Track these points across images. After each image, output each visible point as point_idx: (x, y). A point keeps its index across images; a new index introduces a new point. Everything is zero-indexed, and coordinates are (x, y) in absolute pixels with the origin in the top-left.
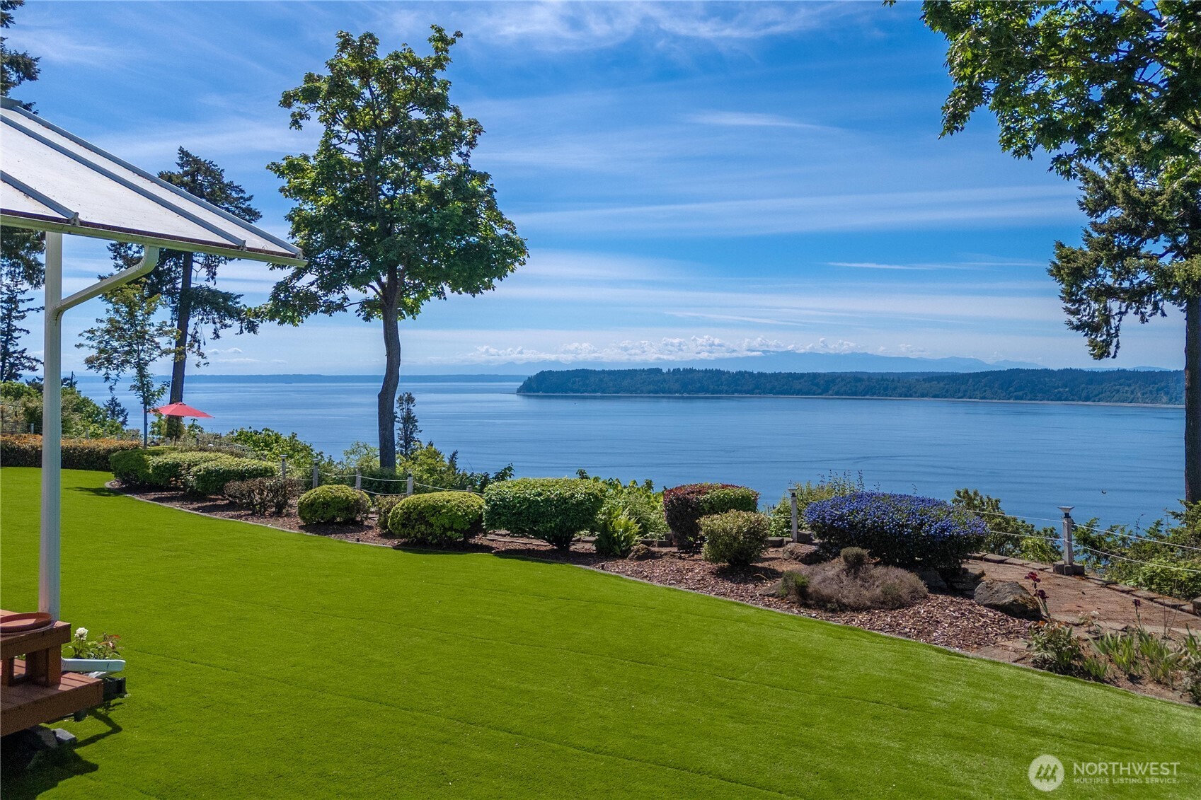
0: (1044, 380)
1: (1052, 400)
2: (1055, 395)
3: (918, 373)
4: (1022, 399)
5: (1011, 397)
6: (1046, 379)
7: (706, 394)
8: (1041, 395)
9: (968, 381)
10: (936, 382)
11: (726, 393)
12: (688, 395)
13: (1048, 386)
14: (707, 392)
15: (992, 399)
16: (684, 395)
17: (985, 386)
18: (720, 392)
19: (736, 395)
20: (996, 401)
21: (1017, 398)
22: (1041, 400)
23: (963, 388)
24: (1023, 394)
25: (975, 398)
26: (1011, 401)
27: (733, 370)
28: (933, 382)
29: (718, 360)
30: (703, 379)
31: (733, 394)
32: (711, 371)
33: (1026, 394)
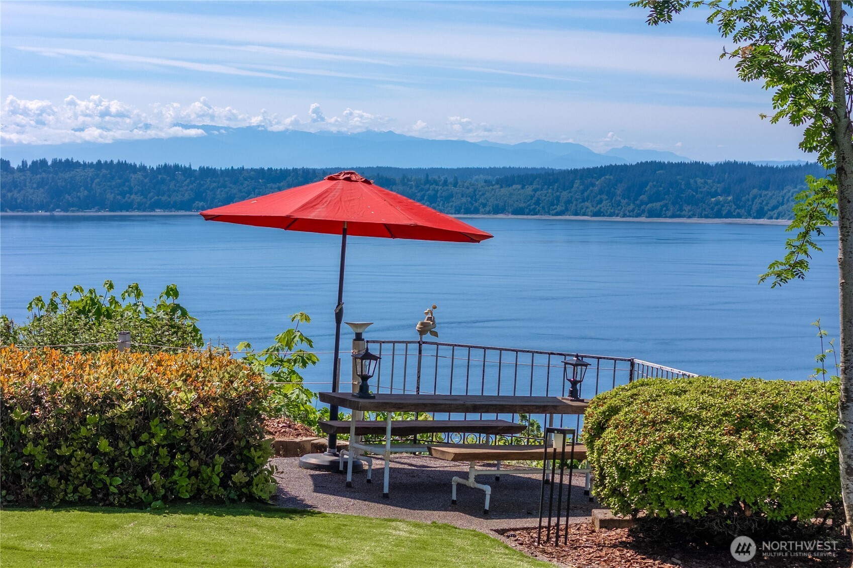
0: (696, 182)
1: (707, 217)
2: (712, 209)
3: (485, 169)
4: (659, 216)
5: (643, 211)
6: (699, 180)
7: (99, 210)
8: (689, 207)
9: (573, 183)
10: (519, 187)
11: (139, 209)
12: (62, 214)
13: (701, 192)
14: (102, 207)
15: (610, 216)
16: (56, 213)
17: (601, 192)
18: (128, 207)
19: (158, 212)
20: (618, 219)
21: (652, 214)
22: (689, 217)
23: (565, 195)
24: (662, 207)
25: (584, 215)
26: (643, 219)
27: (152, 163)
28: (514, 187)
29: (119, 144)
30: (92, 181)
31: (153, 210)
32: (109, 165)
33: (666, 205)
